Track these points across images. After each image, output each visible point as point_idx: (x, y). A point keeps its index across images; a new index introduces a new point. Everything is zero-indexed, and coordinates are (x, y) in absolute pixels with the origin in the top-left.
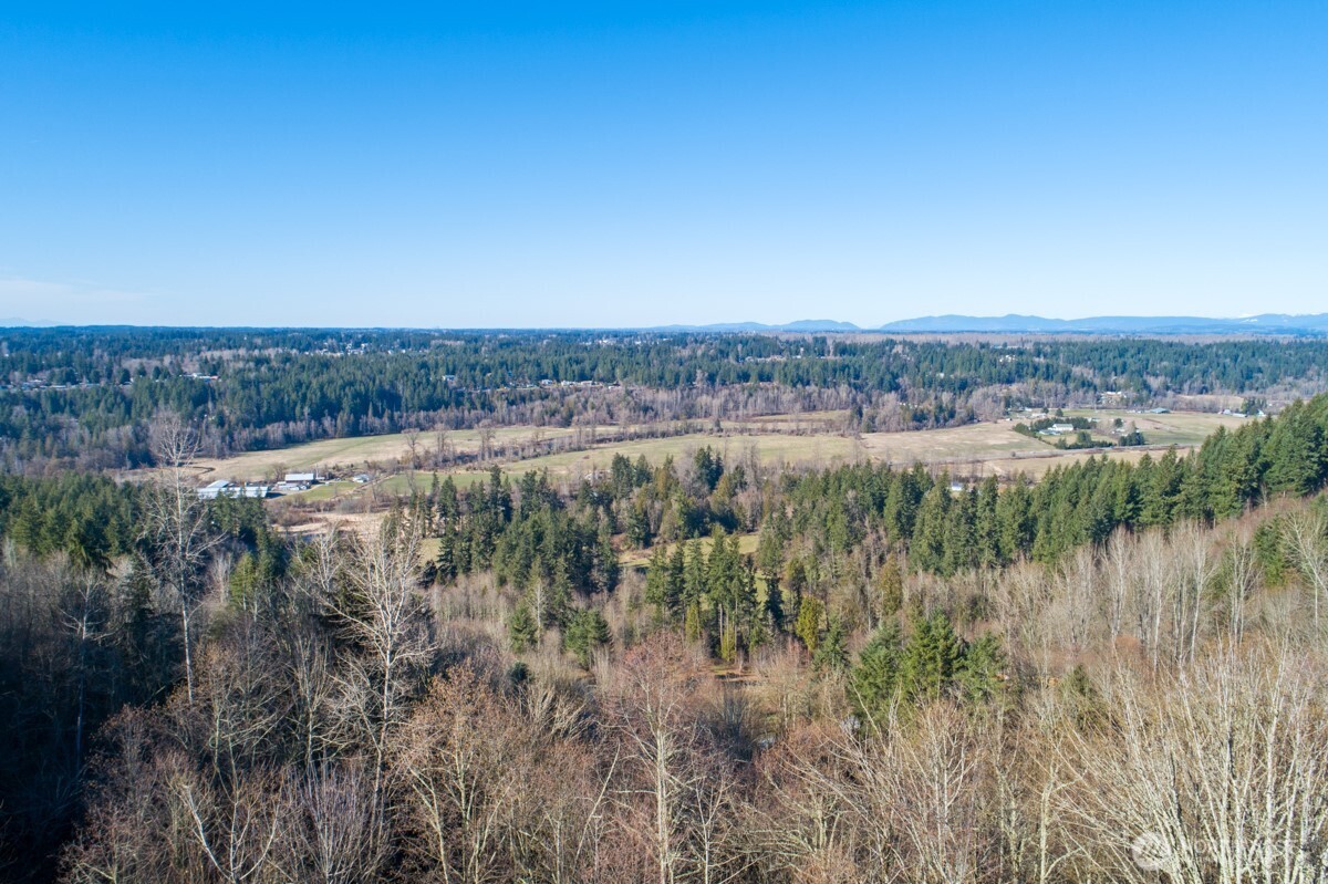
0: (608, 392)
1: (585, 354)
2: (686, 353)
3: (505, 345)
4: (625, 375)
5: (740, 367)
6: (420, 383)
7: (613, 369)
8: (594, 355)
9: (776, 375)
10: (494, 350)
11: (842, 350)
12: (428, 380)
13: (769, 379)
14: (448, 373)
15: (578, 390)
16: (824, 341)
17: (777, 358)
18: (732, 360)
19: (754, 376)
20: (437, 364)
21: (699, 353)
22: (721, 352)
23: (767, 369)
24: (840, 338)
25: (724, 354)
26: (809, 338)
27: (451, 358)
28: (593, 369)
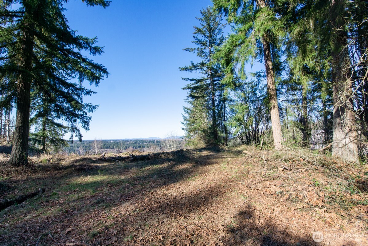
0: (113, 151)
1: (108, 144)
2: (128, 143)
3: (90, 142)
4: (116, 147)
5: (139, 145)
6: (71, 150)
7: (114, 146)
8: (110, 144)
9: (146, 146)
10: (88, 143)
11: (158, 142)
12: (73, 150)
13: (144, 147)
14: (77, 148)
15: (106, 150)
16: (154, 140)
17: (146, 143)
18: (137, 144)
19: (141, 147)
20: (75, 146)
21: (131, 143)
22: (135, 143)
23: (144, 145)
24: (157, 140)
25: (136, 143)
26: (152, 140)
27: (78, 145)
28: (109, 146)
